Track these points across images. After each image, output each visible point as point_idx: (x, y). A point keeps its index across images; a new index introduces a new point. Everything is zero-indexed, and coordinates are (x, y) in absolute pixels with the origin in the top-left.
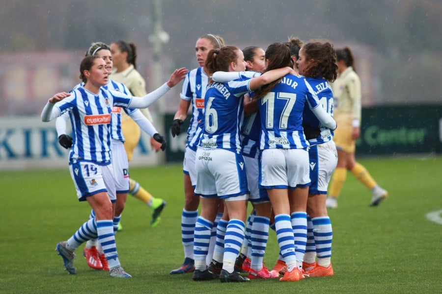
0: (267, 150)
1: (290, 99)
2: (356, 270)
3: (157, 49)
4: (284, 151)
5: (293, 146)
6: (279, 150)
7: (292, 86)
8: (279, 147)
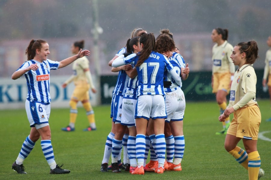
0: (142, 96)
1: (156, 66)
2: (214, 167)
3: (96, 37)
4: (152, 96)
5: (157, 93)
6: (149, 96)
7: (157, 58)
8: (149, 94)
